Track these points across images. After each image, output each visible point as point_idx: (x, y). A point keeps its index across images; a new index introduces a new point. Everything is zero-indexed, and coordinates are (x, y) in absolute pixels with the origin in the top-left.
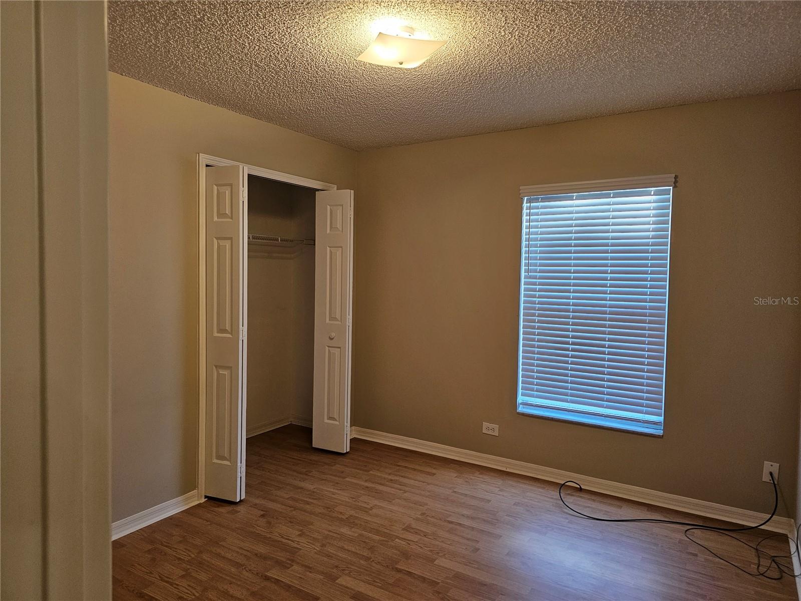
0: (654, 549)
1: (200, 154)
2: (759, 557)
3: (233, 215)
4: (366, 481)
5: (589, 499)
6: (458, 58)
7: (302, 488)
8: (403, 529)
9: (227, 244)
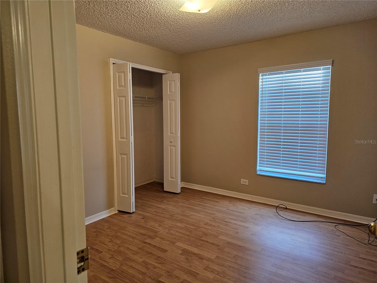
0: (319, 233)
1: (110, 58)
2: (369, 237)
3: (125, 86)
4: (188, 205)
5: (290, 212)
6: (226, 7)
7: (159, 207)
8: (205, 224)
9: (123, 99)
